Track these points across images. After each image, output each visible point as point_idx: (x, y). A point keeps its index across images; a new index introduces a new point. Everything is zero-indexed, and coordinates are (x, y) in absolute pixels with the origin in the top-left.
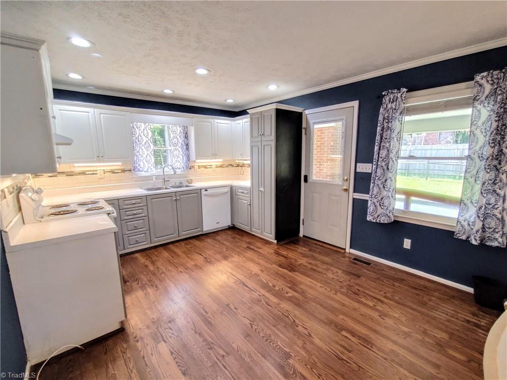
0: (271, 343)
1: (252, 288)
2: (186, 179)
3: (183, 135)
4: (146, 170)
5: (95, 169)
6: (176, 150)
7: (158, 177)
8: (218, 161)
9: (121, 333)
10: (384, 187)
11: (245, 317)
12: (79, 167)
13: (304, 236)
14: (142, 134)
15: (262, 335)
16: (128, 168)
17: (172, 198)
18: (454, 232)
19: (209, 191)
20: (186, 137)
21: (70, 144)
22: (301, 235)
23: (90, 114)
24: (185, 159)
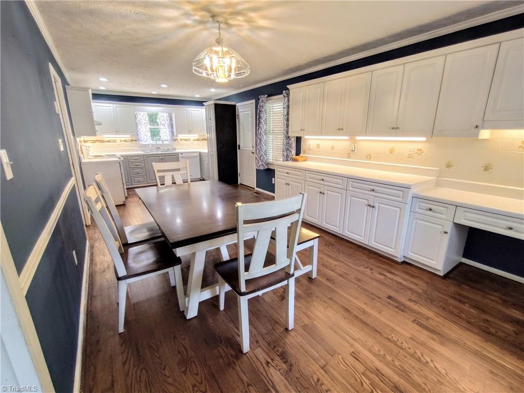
2: (171, 147)
3: (168, 119)
4: (145, 140)
5: (115, 139)
6: (164, 128)
7: (153, 145)
8: (196, 136)
12: (106, 137)
14: (142, 118)
16: (135, 139)
19: (183, 155)
20: (171, 120)
21: (100, 125)
22: (239, 183)
23: (111, 108)
24: (171, 134)
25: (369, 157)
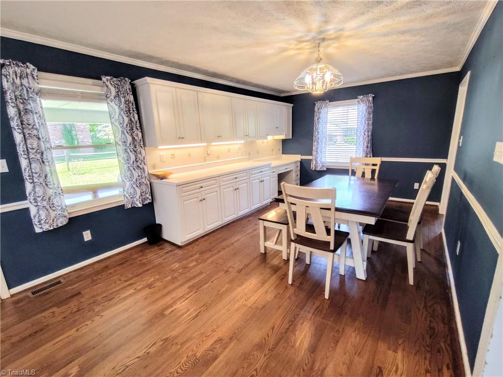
10: (47, 185)
18: (124, 205)
25: (218, 158)
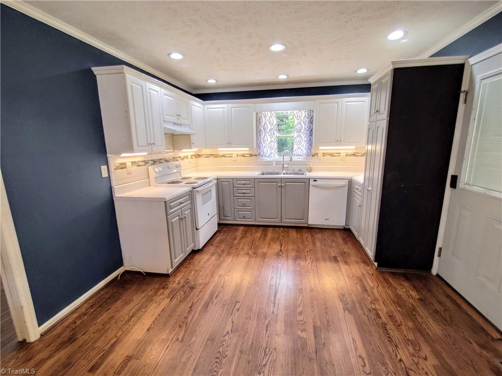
0: (216, 364)
1: (277, 302)
2: (306, 166)
3: (307, 121)
4: (268, 155)
5: (231, 153)
6: (299, 136)
7: (278, 163)
9: (165, 278)
11: (233, 323)
13: (438, 275)
14: (267, 122)
15: (221, 350)
17: (277, 184)
19: (319, 182)
20: (311, 122)
22: (434, 271)
23: (225, 109)
24: (308, 145)
